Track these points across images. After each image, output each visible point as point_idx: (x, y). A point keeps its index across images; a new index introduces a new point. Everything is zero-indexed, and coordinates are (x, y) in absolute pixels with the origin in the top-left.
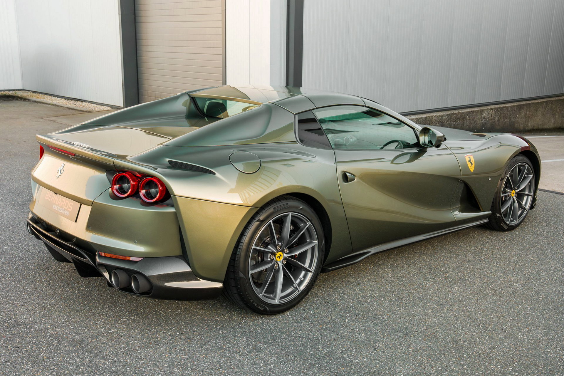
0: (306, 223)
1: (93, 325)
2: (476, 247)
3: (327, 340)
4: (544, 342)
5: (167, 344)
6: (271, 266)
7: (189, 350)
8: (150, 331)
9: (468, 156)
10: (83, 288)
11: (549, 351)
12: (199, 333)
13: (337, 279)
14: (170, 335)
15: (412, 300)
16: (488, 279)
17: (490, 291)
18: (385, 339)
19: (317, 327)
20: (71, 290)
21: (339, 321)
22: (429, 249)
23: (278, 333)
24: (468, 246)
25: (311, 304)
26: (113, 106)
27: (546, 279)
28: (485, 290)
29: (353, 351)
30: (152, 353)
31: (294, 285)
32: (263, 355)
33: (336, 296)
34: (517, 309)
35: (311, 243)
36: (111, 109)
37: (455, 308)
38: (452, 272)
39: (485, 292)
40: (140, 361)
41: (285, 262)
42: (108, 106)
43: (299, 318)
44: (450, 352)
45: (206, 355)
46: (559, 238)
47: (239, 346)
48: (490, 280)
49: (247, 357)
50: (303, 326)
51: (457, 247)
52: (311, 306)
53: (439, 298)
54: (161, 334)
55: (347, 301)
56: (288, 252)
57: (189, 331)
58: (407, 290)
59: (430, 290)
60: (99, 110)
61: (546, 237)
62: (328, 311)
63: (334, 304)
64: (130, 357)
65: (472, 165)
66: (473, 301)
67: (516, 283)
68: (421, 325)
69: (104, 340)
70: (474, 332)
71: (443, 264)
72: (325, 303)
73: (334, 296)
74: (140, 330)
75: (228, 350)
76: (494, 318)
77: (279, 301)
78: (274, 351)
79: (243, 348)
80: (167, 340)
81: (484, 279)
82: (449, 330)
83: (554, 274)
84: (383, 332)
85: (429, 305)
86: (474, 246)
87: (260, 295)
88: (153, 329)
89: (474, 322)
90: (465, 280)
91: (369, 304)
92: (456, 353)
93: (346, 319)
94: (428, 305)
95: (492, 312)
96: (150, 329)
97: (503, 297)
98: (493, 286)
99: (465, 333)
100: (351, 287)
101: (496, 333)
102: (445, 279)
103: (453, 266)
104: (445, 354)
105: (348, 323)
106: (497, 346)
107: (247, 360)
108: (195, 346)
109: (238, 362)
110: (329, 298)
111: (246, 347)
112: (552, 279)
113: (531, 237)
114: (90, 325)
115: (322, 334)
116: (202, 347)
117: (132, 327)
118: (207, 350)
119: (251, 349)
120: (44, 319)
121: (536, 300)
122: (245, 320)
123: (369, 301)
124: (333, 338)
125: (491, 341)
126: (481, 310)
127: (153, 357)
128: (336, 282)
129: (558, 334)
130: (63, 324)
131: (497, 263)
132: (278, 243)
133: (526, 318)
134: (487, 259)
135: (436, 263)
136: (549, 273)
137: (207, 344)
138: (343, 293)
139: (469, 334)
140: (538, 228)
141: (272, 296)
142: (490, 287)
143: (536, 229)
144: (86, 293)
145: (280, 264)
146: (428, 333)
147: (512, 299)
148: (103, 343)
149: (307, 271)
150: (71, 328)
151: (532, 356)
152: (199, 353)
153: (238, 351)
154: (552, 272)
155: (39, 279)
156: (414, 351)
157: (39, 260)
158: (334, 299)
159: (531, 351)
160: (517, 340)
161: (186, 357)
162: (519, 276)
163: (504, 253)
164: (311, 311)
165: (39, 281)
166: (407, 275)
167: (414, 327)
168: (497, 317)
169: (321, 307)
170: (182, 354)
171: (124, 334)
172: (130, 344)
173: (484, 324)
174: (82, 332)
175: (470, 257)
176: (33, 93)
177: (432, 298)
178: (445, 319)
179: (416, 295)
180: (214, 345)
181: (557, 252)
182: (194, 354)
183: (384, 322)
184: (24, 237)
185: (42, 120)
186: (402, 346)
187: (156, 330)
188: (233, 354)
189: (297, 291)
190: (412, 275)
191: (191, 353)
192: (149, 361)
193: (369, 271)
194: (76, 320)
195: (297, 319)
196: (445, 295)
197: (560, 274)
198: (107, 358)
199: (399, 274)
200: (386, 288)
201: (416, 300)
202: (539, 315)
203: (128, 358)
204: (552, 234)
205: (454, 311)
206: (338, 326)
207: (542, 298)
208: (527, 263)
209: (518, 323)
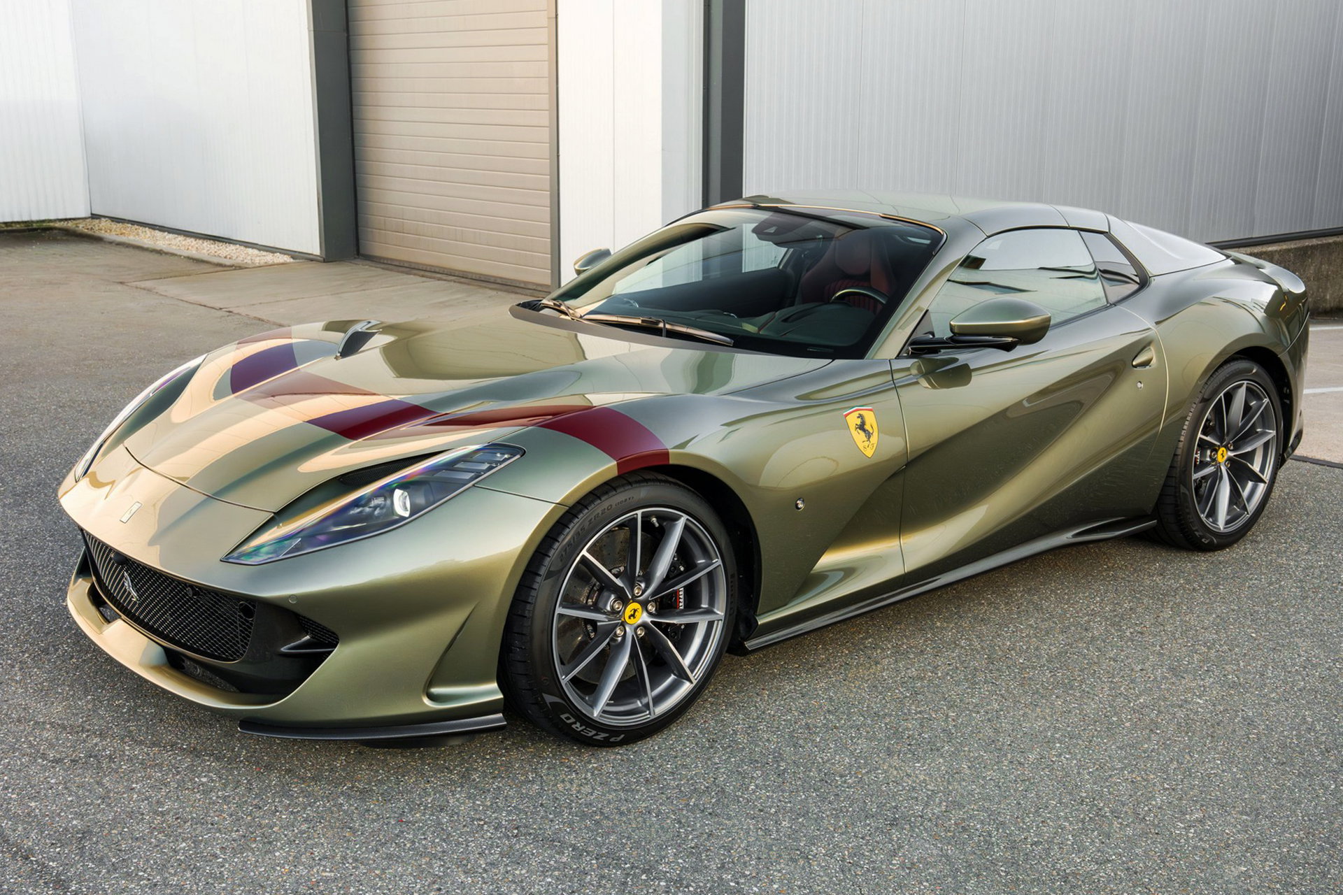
1: (124, 793)
2: (1117, 604)
3: (691, 837)
4: (1236, 848)
5: (295, 841)
7: (344, 858)
8: (260, 808)
10: (121, 701)
12: (378, 815)
13: (751, 684)
14: (306, 820)
15: (926, 736)
16: (1131, 686)
17: (1129, 717)
18: (836, 835)
19: (675, 802)
20: (90, 706)
21: (731, 787)
22: (997, 609)
23: (573, 816)
24: (1097, 602)
26: (297, 254)
27: (1277, 687)
28: (1115, 714)
29: (750, 865)
30: (251, 864)
32: (524, 872)
33: (738, 724)
34: (1188, 762)
36: (292, 260)
37: (1032, 757)
38: (1044, 665)
39: (1115, 719)
40: (216, 885)
42: (284, 254)
43: (635, 778)
44: (992, 869)
45: (383, 871)
46: (1333, 583)
47: (470, 848)
48: (1134, 689)
49: (483, 878)
50: (640, 800)
51: (1069, 605)
52: (671, 749)
53: (996, 731)
54: (284, 817)
55: (763, 737)
57: (356, 809)
58: (920, 712)
59: (978, 712)
60: (262, 262)
61: (1301, 581)
62: (709, 762)
63: (729, 747)
64: (195, 875)
66: (1080, 742)
67: (1200, 697)
68: (934, 801)
69: (143, 829)
70: (1066, 818)
71: (1024, 647)
72: (709, 741)
73: (734, 726)
74: (235, 806)
75: (440, 859)
76: (1124, 784)
78: (552, 862)
79: (479, 854)
80: (296, 831)
81: (1121, 687)
82: (1004, 813)
83: (1301, 675)
84: (837, 817)
85: (966, 749)
86: (1113, 602)
89: (1071, 794)
90: (1072, 688)
91: (816, 747)
93: (751, 783)
94: (964, 751)
95: (1122, 769)
96: (261, 804)
97: (1158, 731)
98: (1140, 703)
99: (1043, 822)
100: (783, 702)
101: (1121, 824)
102: (1022, 685)
103: (1050, 652)
104: (978, 876)
105: (755, 792)
106: (1114, 857)
108: (360, 848)
109: (458, 888)
110: (721, 730)
111: (487, 852)
112: (1292, 688)
113: (1263, 580)
114: (115, 793)
115: (683, 821)
116: (377, 851)
117: (218, 797)
118: (389, 857)
119: (497, 856)
120: (6, 778)
121: (1240, 742)
123: (818, 740)
124: (707, 831)
125: (1103, 843)
126: (1094, 763)
127: (252, 874)
128: (747, 690)
129: (1278, 826)
130: (51, 789)
131: (1161, 646)
133: (1205, 786)
134: (1139, 635)
135: (1008, 643)
136: (1289, 672)
137: (392, 844)
138: (758, 717)
139: (1051, 823)
140: (1284, 559)
142: (1132, 704)
143: (1279, 560)
144: (126, 713)
146: (950, 820)
147: (1178, 737)
148: (137, 839)
150: (67, 801)
151: (1197, 882)
152: (368, 864)
153: (465, 862)
154: (1297, 670)
156: (903, 866)
158: (732, 732)
159: (1199, 869)
160: (1169, 841)
161: (333, 874)
162: (1212, 680)
163: (1186, 621)
164: (669, 761)
166: (930, 674)
167: (916, 805)
168: (1132, 781)
169: (697, 751)
170: (325, 866)
172: (202, 841)
173: (1094, 799)
174: (91, 810)
175: (1098, 629)
176: (113, 221)
177: (980, 732)
178: (999, 787)
179: (939, 725)
180: (408, 845)
181: (1320, 619)
182: (354, 868)
183: (845, 791)
185: (120, 287)
186: (877, 852)
187: (275, 806)
188: (449, 868)
190: (940, 675)
191: (347, 865)
192: (240, 885)
193: (836, 663)
194: (83, 780)
195: (629, 783)
196: (1012, 724)
197: (1317, 674)
199: (909, 671)
200: (867, 707)
201: (936, 737)
202: (1239, 779)
203: (189, 875)
204: (1317, 572)
205: (1026, 766)
206: (726, 800)
207: (1257, 734)
208: (1237, 646)
209: (1180, 799)
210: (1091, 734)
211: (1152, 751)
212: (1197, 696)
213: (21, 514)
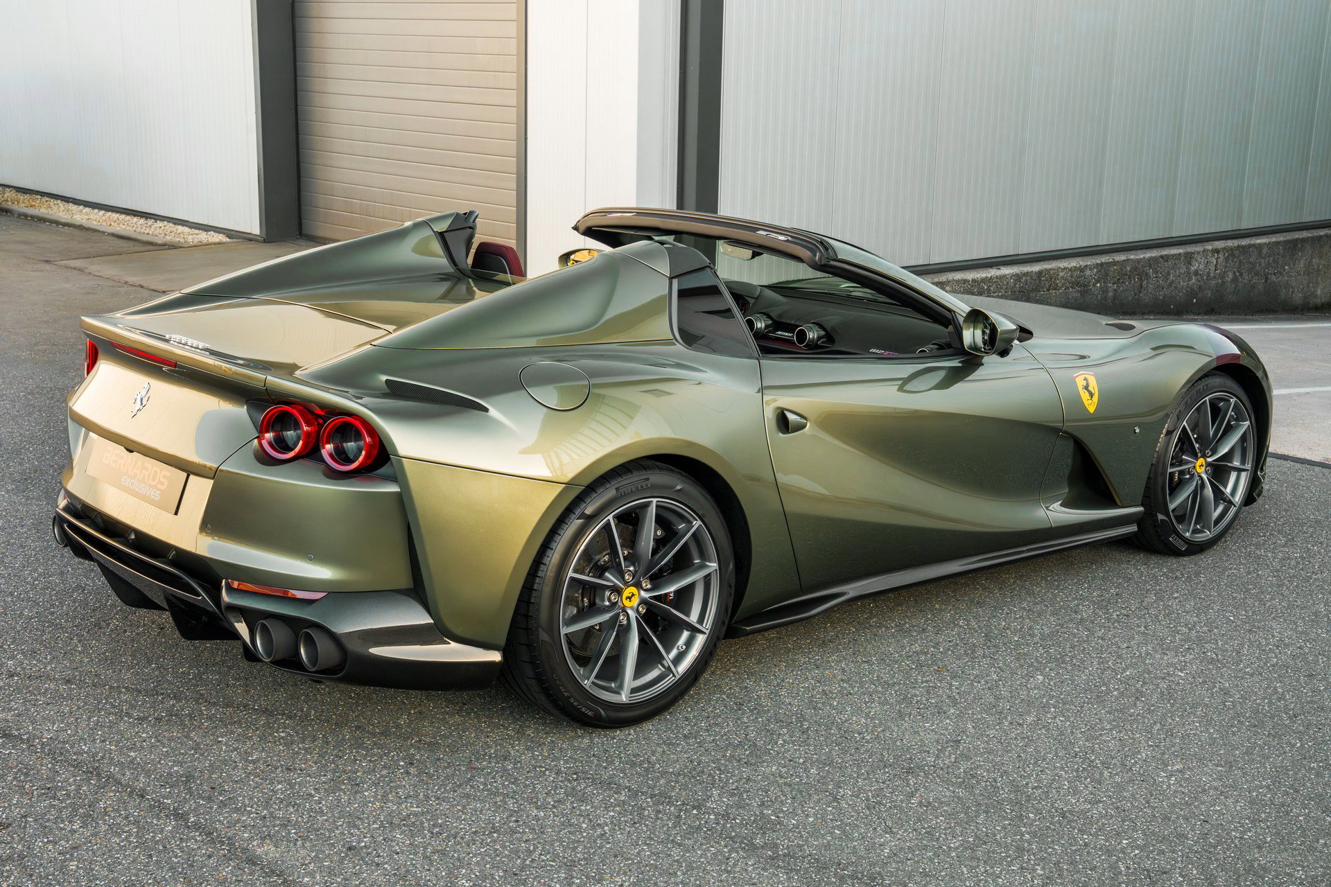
0: (691, 523)
1: (213, 745)
2: (1104, 589)
3: (731, 781)
4: (1212, 792)
5: (379, 783)
6: (611, 618)
7: (427, 797)
8: (341, 757)
9: (1083, 377)
10: (184, 669)
11: (1219, 808)
12: (449, 763)
13: (768, 656)
14: (384, 767)
15: (933, 701)
16: (1119, 661)
17: (1117, 687)
18: (860, 780)
19: (713, 754)
20: (157, 673)
21: (762, 742)
22: (991, 593)
23: (624, 764)
24: (1085, 588)
25: (702, 707)
26: (233, 232)
27: (1251, 663)
28: (1104, 684)
29: (787, 803)
30: (345, 801)
31: (665, 662)
32: (588, 807)
33: (761, 690)
34: (1170, 724)
35: (702, 567)
36: (228, 240)
37: (1030, 719)
38: (1038, 643)
39: (1104, 688)
40: (318, 818)
41: (642, 610)
42: (220, 233)
43: (673, 734)
44: (999, 807)
45: (464, 807)
46: (1307, 573)
47: (537, 789)
48: (1121, 663)
49: (554, 812)
50: (681, 752)
51: (1059, 590)
52: (703, 710)
53: (997, 698)
54: (364, 764)
55: (785, 701)
56: (649, 586)
57: (428, 758)
58: (927, 682)
59: (979, 682)
60: (196, 241)
61: (1277, 571)
62: (739, 722)
63: (755, 709)
64: (297, 810)
65: (1092, 398)
66: (1073, 707)
67: (1181, 671)
68: (944, 754)
69: (239, 774)
70: (1062, 768)
71: (1019, 627)
72: (736, 704)
73: (757, 692)
74: (317, 755)
75: (512, 797)
76: (1113, 742)
77: (630, 697)
78: (612, 800)
79: (546, 793)
80: (378, 776)
81: (1109, 661)
82: (1007, 764)
83: (1274, 653)
84: (859, 766)
85: (970, 712)
86: (1101, 588)
87: (586, 681)
88: (347, 753)
89: (1065, 749)
90: (1064, 662)
91: (834, 709)
92: (1012, 811)
93: (779, 738)
94: (969, 714)
95: (1111, 730)
96: (340, 754)
97: (1143, 699)
98: (1127, 675)
99: (1041, 771)
100: (799, 672)
101: (1110, 773)
102: (1018, 659)
103: (1042, 631)
104: (987, 812)
105: (783, 746)
106: (1105, 799)
107: (554, 817)
108: (439, 789)
109: (533, 820)
110: (746, 696)
111: (552, 792)
112: (1265, 664)
113: (1242, 570)
114: (204, 745)
115: (722, 769)
116: (455, 791)
117: (300, 749)
118: (468, 796)
119: (563, 795)
120: (99, 733)
121: (1217, 708)
122: (552, 737)
123: (835, 704)
124: (745, 776)
125: (1095, 787)
126: (1086, 725)
127: (348, 809)
128: (765, 662)
129: (1249, 775)
130: (144, 741)
131: (1145, 627)
132: (625, 567)
133: (1184, 744)
134: (1125, 617)
135: (1004, 623)
136: (1263, 651)
137: (466, 786)
138: (778, 685)
139: (1049, 772)
140: (1262, 551)
141: (613, 685)
142: (1119, 676)
143: (1258, 552)
144: (192, 679)
145: (632, 614)
146: (959, 769)
147: (1162, 704)
148: (236, 781)
149: (695, 631)
150: (163, 751)
151: (1178, 818)
152: (449, 802)
153: (534, 800)
154: (1270, 648)
155: (80, 649)
156: (920, 804)
157: (76, 608)
158: (756, 697)
159: (1179, 808)
160: (1153, 786)
161: (420, 809)
162: (1192, 656)
163: (1169, 606)
164: (702, 721)
165: (80, 653)
166: (932, 649)
167: (929, 757)
168: (1120, 740)
169: (726, 713)
170: (411, 803)
171: (283, 763)
172: (295, 783)
173: (1086, 753)
174: (187, 758)
175: (1086, 612)
176: (18, 191)
177: (981, 698)
178: (1002, 743)
179: (944, 692)
180: (482, 787)
181: (1294, 605)
182: (437, 804)
183: (863, 745)
184: (35, 555)
185: (48, 267)
186: (897, 794)
187: (354, 756)
188: (522, 805)
189: (672, 675)
190: (941, 650)
191: (431, 802)
192: (339, 818)
193: (845, 639)
194: (171, 734)
195: (668, 738)
196: (1010, 692)
197: (1289, 652)
198: (245, 810)
199: (913, 646)
200: (877, 677)
201: (942, 702)
202: (1216, 738)
203: (292, 810)
204: (1293, 563)
205: (1025, 726)
206: (759, 752)
207: (1232, 702)
208: (1217, 628)
209: (1164, 754)
210: (1082, 701)
211: (1138, 715)
212: (1178, 669)
213: (27, 500)
